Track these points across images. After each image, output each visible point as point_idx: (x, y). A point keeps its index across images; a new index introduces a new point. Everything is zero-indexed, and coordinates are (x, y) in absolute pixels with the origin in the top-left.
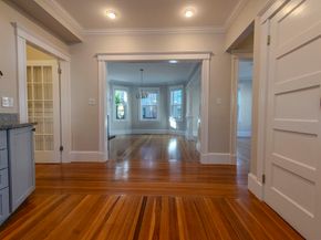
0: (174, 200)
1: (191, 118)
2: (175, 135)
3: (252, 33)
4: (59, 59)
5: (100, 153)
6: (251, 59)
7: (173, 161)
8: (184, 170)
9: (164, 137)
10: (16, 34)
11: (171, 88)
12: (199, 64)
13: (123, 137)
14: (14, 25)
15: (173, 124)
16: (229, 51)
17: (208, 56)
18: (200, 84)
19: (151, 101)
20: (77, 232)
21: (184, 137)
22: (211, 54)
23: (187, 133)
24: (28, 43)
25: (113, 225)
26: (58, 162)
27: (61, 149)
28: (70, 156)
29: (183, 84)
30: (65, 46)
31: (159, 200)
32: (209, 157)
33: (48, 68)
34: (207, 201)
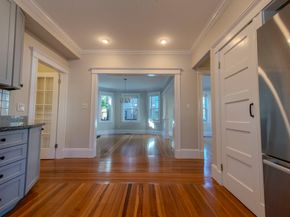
0: (153, 186)
1: (167, 119)
2: (154, 135)
3: (209, 59)
4: (59, 71)
5: (90, 150)
6: (209, 75)
7: (152, 157)
8: (161, 163)
9: (144, 137)
10: (32, 55)
11: (149, 94)
12: (172, 77)
13: (107, 137)
14: (31, 49)
15: (152, 124)
16: (195, 68)
17: (179, 72)
18: (173, 92)
19: (133, 104)
20: (78, 210)
21: (161, 136)
22: (181, 70)
23: (164, 133)
24: (40, 61)
25: (106, 204)
26: (52, 158)
27: (56, 146)
28: (63, 153)
29: (160, 91)
30: (65, 61)
31: (141, 186)
32: (181, 153)
33: (50, 79)
34: (179, 186)
